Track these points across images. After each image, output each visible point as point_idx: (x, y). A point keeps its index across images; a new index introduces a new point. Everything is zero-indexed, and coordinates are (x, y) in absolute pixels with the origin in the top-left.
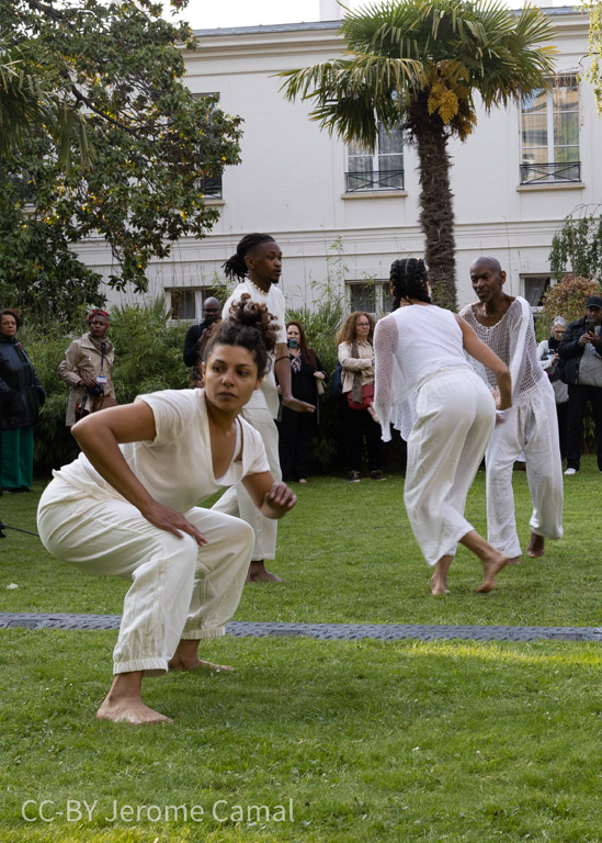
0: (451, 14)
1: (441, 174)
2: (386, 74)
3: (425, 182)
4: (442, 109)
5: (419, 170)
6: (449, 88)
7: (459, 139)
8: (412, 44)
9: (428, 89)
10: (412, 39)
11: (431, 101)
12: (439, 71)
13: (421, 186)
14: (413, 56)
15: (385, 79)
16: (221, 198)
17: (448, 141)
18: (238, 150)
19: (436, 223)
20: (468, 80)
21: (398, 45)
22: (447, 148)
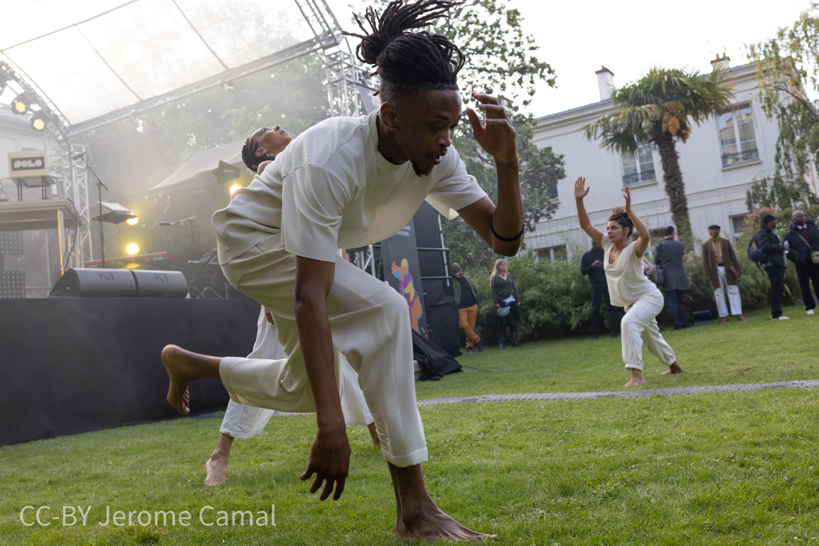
0: (671, 77)
2: (637, 116)
4: (670, 128)
6: (673, 116)
8: (650, 97)
9: (661, 119)
10: (649, 94)
11: (663, 125)
12: (666, 108)
14: (652, 103)
15: (637, 119)
18: (563, 171)
19: (674, 189)
20: (684, 110)
21: (641, 99)
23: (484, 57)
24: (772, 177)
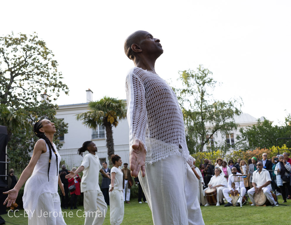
1: (111, 135)
3: (107, 137)
4: (110, 121)
5: (106, 134)
6: (112, 116)
7: (115, 127)
11: (108, 119)
12: (110, 113)
16: (64, 141)
18: (67, 130)
19: (110, 146)
20: (116, 114)
22: (112, 129)
23: (39, 77)
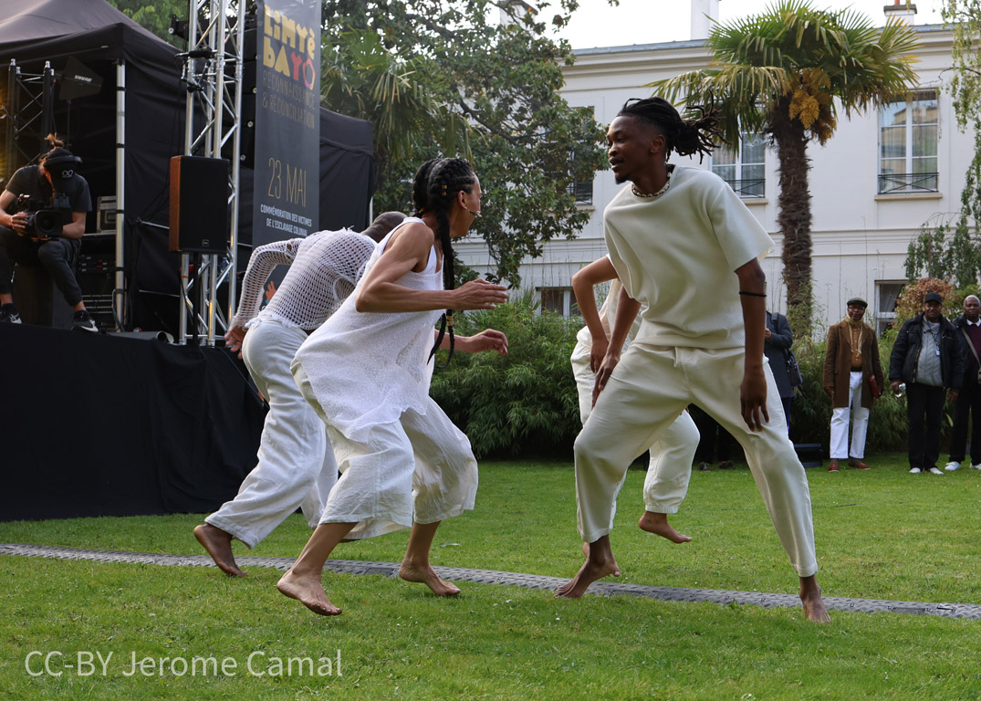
0: (815, 25)
1: (800, 177)
2: (751, 82)
4: (803, 114)
5: (779, 173)
6: (810, 95)
7: (819, 143)
8: (776, 52)
9: (790, 94)
10: (775, 48)
11: (792, 106)
12: (802, 78)
13: (780, 187)
14: (776, 64)
15: (750, 87)
17: (807, 145)
19: (794, 224)
20: (829, 86)
21: (761, 54)
22: (807, 152)
24: (953, 225)
